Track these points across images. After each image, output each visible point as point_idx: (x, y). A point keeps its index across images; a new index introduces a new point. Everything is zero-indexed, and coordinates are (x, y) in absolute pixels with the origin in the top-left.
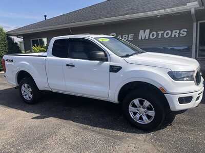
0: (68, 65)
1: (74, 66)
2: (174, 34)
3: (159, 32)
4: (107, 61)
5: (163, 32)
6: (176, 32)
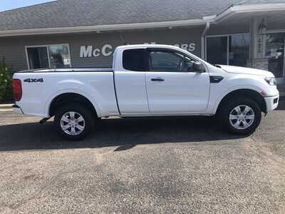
0: (153, 80)
1: (163, 80)
4: (205, 72)
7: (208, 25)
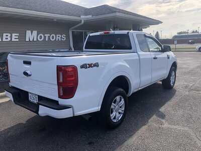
2: (57, 38)
3: (45, 35)
5: (49, 35)
6: (59, 37)
7: (83, 22)
